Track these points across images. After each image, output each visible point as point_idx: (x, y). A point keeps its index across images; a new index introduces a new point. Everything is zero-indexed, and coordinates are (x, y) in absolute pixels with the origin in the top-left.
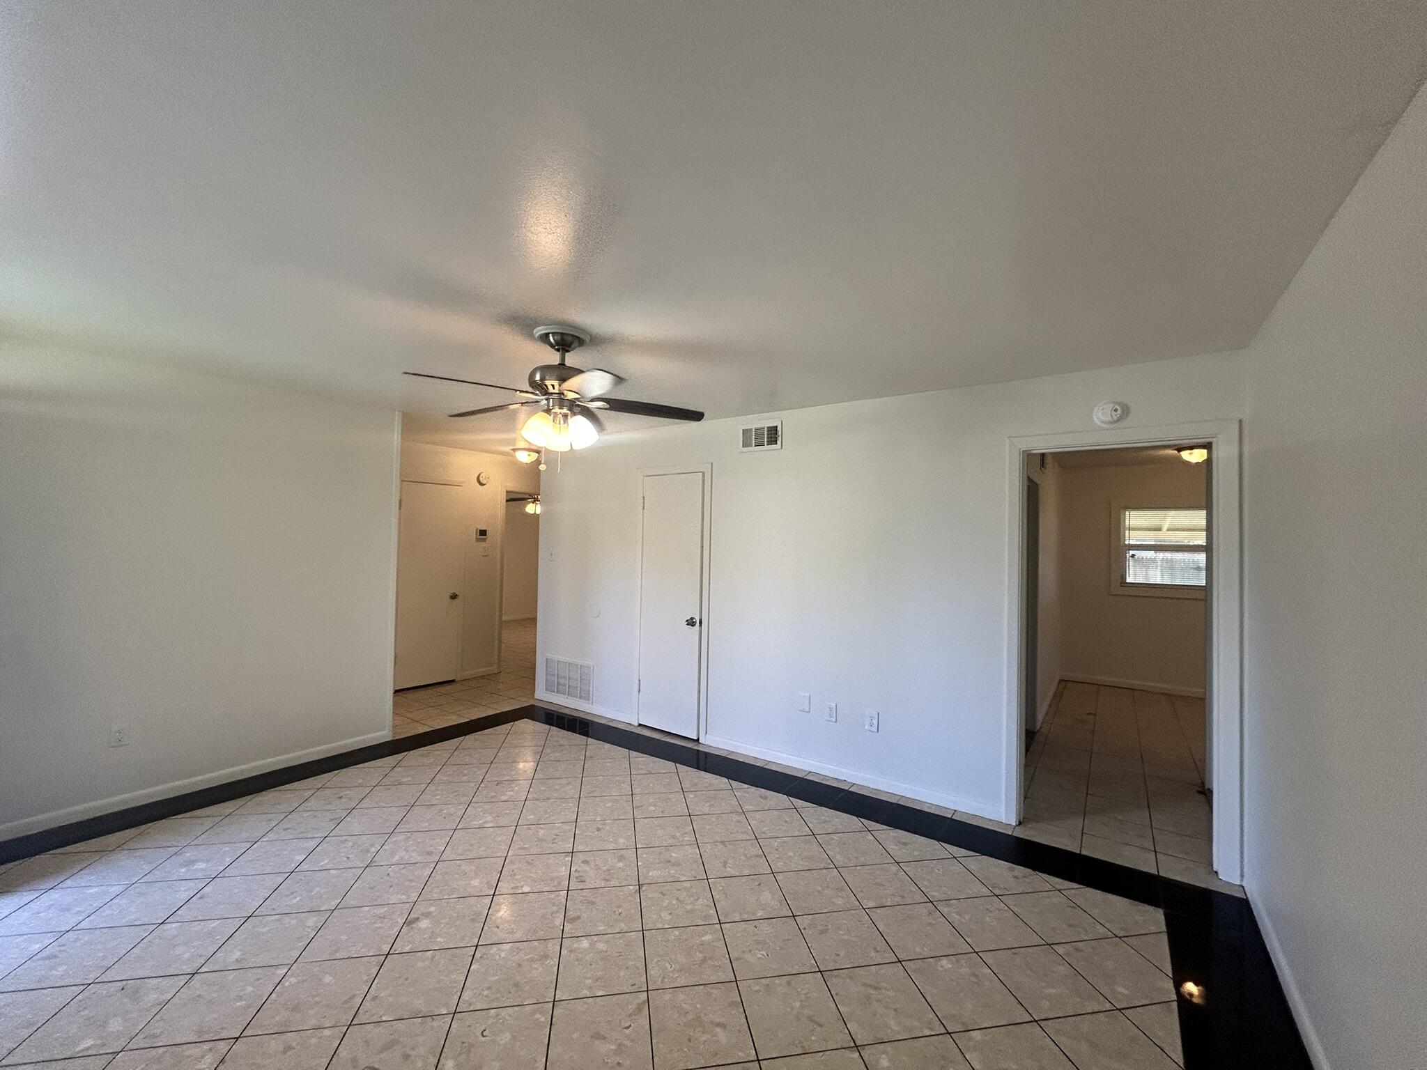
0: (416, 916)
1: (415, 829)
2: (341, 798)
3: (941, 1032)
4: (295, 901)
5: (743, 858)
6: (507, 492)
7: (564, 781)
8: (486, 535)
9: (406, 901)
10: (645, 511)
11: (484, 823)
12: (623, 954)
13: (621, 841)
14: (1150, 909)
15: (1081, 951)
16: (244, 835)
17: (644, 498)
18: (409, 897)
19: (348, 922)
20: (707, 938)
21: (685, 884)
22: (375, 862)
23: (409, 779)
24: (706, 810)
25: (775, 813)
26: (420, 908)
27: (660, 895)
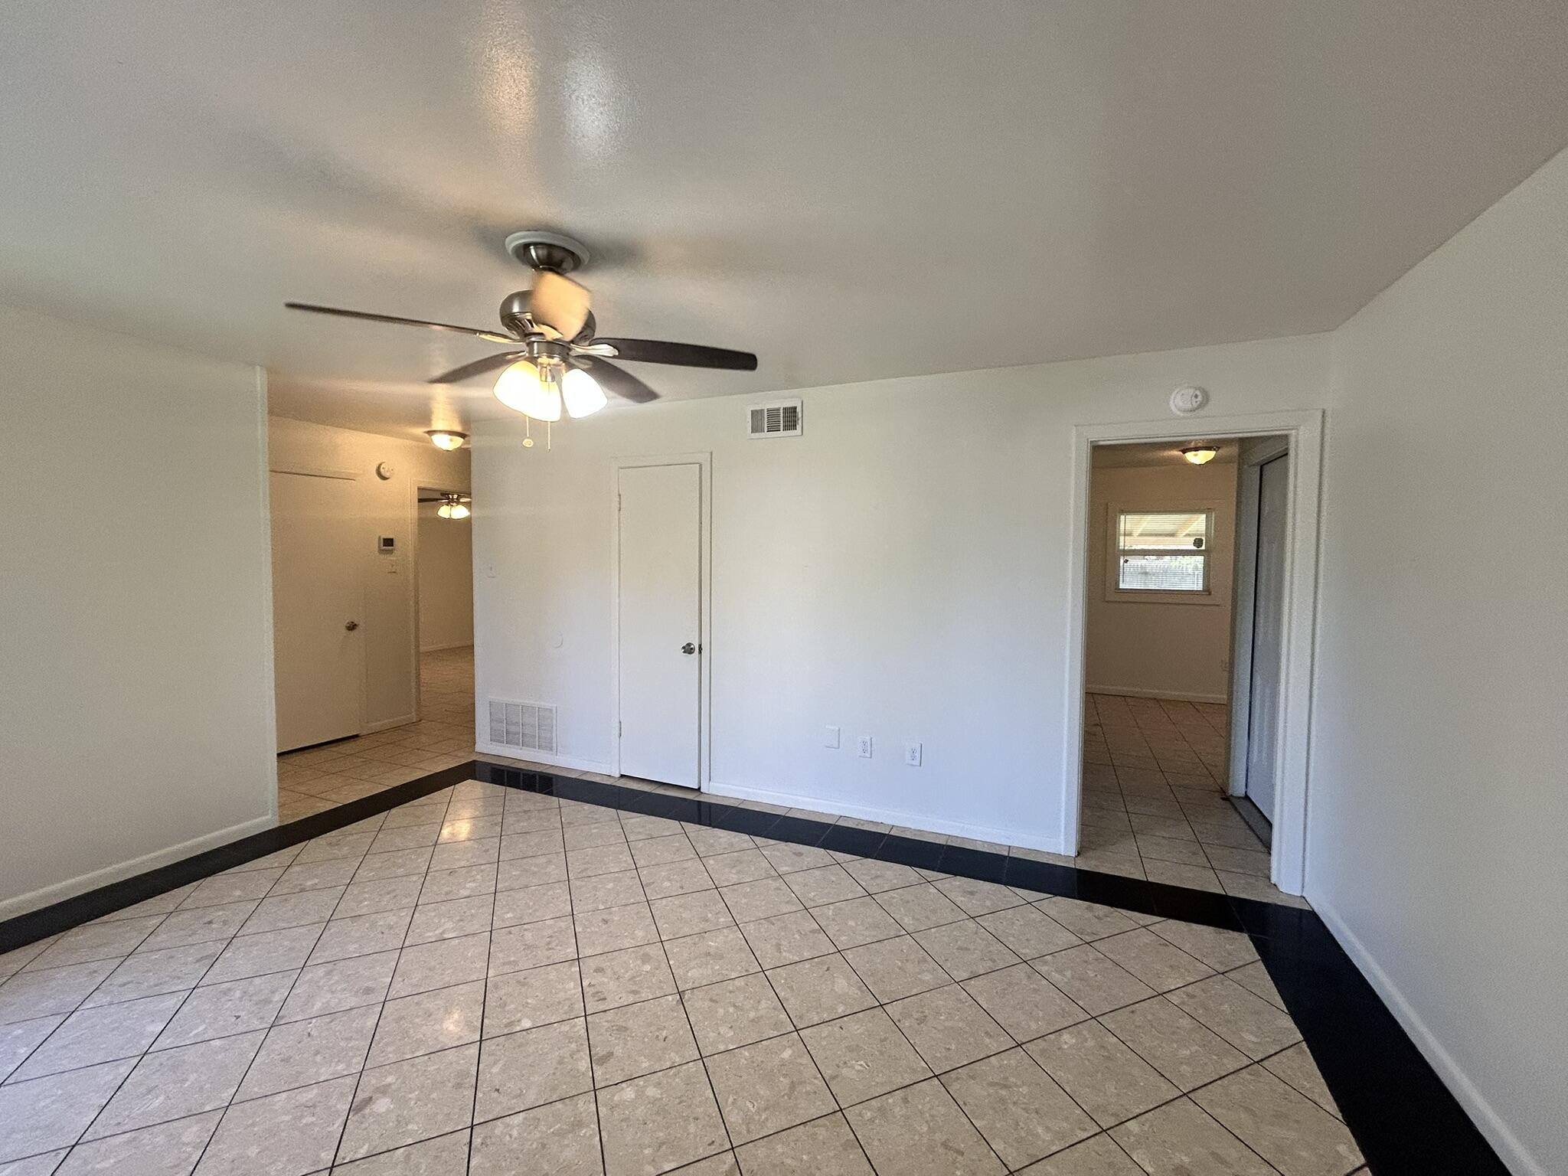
0: (366, 1095)
1: (340, 956)
2: (210, 922)
3: (1098, 1131)
4: (157, 1103)
5: (797, 936)
6: (419, 489)
7: (542, 860)
8: (392, 546)
9: (345, 1073)
10: (621, 512)
11: (443, 932)
12: (684, 1098)
13: (640, 933)
14: (1236, 934)
15: (1194, 997)
16: (51, 1004)
17: (620, 495)
18: (349, 1065)
19: (253, 1125)
20: (787, 1054)
21: (737, 982)
22: (283, 1017)
23: (316, 881)
24: (734, 878)
25: (817, 873)
26: (371, 1081)
27: (710, 1003)
